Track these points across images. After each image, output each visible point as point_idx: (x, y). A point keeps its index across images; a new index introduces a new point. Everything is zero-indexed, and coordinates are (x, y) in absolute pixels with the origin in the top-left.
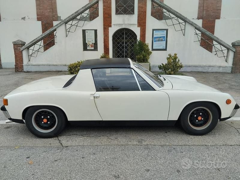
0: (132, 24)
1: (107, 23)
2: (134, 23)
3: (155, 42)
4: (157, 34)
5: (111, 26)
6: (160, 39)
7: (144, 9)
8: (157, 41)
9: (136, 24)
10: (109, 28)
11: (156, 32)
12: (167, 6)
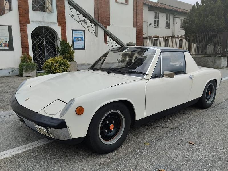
0: (52, 23)
1: (24, 19)
2: (54, 22)
3: (76, 42)
4: (77, 34)
5: (29, 23)
6: (79, 39)
7: (62, 8)
8: (77, 41)
9: (57, 23)
10: (28, 25)
11: (75, 32)
12: (83, 9)
